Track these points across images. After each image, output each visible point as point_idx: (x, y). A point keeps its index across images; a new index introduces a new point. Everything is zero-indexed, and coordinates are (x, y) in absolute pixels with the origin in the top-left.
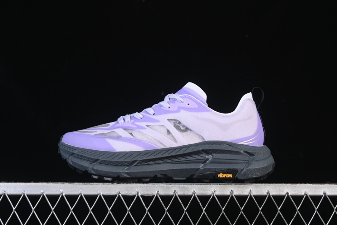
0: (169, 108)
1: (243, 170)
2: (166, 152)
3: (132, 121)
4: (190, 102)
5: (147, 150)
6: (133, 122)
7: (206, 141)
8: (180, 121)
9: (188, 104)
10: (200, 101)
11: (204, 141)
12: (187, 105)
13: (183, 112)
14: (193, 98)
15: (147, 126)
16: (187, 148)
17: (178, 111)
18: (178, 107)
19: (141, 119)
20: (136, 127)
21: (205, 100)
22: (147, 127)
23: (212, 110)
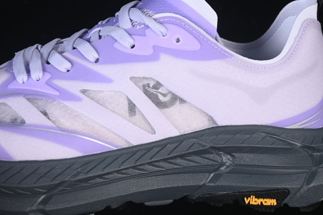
0: (133, 47)
1: (299, 189)
2: (131, 157)
3: (48, 76)
4: (181, 34)
5: (86, 154)
6: (50, 79)
7: (220, 125)
8: (160, 81)
9: (178, 41)
10: (204, 30)
11: (215, 126)
12: (175, 42)
13: (164, 58)
14: (189, 25)
15: (84, 92)
16: (177, 144)
17: (153, 57)
18: (154, 47)
19: (68, 71)
20: (57, 93)
21: (215, 27)
22: (82, 96)
23: (232, 56)
